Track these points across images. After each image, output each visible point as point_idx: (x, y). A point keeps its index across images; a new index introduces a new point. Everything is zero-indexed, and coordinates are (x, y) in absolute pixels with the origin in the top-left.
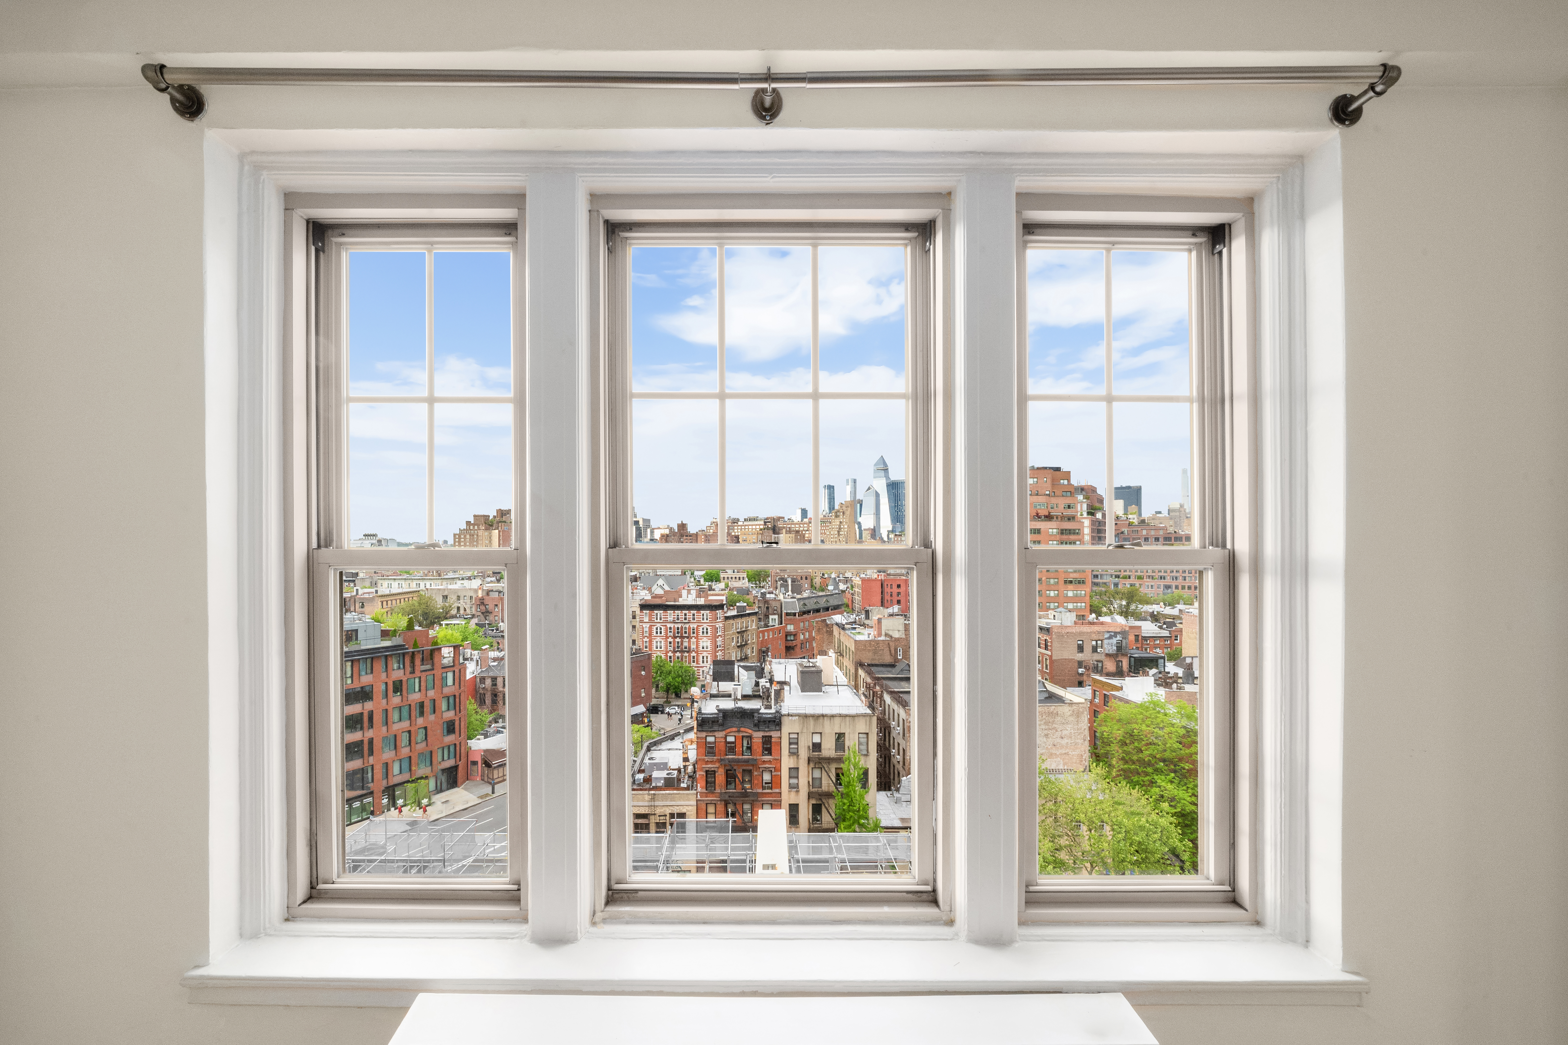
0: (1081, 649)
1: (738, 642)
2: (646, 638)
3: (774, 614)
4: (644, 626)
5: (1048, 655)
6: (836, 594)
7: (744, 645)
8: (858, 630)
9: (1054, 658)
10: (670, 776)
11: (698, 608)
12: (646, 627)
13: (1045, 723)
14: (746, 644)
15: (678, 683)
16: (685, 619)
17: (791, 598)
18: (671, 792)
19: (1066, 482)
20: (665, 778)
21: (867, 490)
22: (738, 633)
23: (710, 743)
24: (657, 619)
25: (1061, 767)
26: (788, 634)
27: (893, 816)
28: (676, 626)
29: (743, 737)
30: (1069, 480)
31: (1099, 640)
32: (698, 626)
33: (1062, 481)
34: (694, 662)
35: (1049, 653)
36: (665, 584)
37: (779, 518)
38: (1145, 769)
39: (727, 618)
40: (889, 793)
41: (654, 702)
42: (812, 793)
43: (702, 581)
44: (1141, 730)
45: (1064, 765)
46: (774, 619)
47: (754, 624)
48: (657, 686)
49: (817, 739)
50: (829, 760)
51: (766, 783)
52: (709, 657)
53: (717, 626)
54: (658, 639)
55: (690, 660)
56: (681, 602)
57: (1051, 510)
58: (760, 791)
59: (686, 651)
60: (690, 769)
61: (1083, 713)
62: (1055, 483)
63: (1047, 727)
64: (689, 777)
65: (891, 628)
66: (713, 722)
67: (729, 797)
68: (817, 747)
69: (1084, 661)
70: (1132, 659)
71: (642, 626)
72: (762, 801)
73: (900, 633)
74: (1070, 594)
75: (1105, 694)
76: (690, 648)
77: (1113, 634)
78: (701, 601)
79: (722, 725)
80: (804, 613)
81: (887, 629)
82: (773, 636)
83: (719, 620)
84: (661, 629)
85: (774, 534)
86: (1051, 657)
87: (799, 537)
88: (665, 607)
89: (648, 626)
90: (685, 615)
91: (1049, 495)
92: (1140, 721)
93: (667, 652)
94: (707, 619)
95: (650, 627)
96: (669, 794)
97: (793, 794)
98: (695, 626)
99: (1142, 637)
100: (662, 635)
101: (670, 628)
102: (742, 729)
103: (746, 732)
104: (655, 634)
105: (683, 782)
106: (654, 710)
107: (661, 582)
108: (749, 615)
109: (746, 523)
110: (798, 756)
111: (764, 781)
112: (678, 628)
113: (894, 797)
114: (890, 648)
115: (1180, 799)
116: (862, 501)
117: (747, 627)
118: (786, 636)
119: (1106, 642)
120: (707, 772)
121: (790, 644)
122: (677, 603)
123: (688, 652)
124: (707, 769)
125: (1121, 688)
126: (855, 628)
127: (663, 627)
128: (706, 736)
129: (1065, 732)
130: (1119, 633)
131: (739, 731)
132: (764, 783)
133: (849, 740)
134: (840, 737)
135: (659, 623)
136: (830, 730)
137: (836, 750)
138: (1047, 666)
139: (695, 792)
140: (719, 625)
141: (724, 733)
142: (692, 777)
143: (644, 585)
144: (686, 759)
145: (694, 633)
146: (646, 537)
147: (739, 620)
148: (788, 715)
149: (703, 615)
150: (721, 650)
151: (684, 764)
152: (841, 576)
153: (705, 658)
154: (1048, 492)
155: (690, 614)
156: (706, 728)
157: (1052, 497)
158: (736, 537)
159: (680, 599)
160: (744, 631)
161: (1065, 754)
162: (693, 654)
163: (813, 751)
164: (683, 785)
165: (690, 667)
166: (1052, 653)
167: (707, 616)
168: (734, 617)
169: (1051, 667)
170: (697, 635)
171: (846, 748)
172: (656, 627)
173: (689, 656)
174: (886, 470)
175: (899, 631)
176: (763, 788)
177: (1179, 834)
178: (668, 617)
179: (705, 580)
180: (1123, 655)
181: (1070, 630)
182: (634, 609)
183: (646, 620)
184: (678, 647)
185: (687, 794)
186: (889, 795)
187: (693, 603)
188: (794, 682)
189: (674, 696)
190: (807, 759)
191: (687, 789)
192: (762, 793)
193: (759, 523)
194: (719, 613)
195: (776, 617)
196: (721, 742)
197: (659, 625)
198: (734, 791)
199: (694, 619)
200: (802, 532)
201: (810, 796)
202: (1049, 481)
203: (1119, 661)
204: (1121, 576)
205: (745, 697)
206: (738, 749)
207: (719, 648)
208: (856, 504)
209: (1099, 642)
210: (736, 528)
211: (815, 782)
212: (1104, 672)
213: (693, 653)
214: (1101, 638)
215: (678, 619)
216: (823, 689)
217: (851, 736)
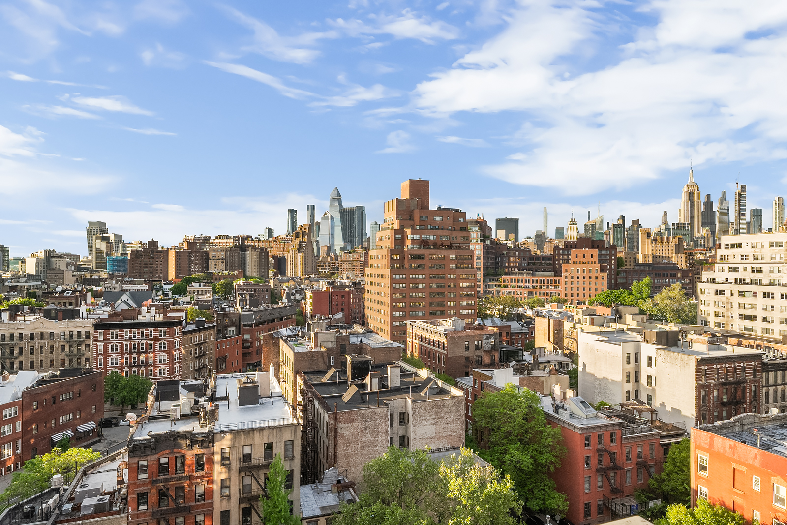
0: (467, 349)
1: (196, 353)
2: (100, 356)
3: (232, 326)
4: (98, 344)
5: (445, 354)
6: (289, 306)
7: (202, 356)
8: (299, 342)
9: (449, 356)
10: (101, 502)
11: (156, 325)
12: (101, 345)
13: (435, 414)
14: (204, 354)
15: (134, 396)
16: (143, 336)
17: (249, 311)
18: (100, 519)
19: (462, 220)
20: (96, 506)
21: (324, 215)
22: (196, 345)
23: (142, 467)
24: (112, 337)
25: (446, 446)
26: (244, 342)
27: (315, 506)
28: (133, 343)
29: (176, 457)
30: (465, 219)
31: (480, 341)
32: (155, 342)
33: (460, 219)
34: (151, 375)
35: (445, 352)
36: (129, 299)
37: (246, 238)
38: (502, 441)
39: (184, 333)
40: (313, 485)
41: (107, 415)
42: (243, 498)
43: (170, 294)
44: (500, 412)
45: (448, 444)
46: (231, 330)
47: (212, 336)
48: (112, 400)
49: (247, 450)
50: (259, 467)
51: (199, 496)
52: (166, 369)
53: (175, 341)
54: (114, 356)
55: (147, 373)
56: (141, 319)
57: (452, 241)
58: (193, 504)
59: (143, 365)
60: (123, 491)
61: (461, 403)
62: (455, 220)
63: (436, 417)
64: (122, 499)
65: (325, 340)
66: (145, 447)
67: (161, 515)
68: (247, 457)
69: (470, 357)
70: (502, 352)
71: (96, 344)
72: (195, 512)
73: (333, 344)
74: (464, 303)
75: (481, 382)
76: (147, 361)
77: (489, 336)
78: (160, 318)
79: (155, 449)
80: (260, 324)
81: (322, 341)
82: (230, 346)
83: (177, 335)
84: (116, 346)
85: (241, 251)
86: (447, 355)
87: (263, 254)
88: (121, 327)
89: (103, 344)
90: (143, 332)
91: (450, 230)
92: (499, 406)
93: (123, 368)
94: (164, 335)
95: (105, 346)
96: (98, 521)
97: (225, 502)
98: (153, 342)
99: (511, 333)
100: (118, 352)
101: (127, 345)
102: (175, 450)
103: (180, 453)
104: (110, 351)
105: (116, 506)
106: (108, 423)
107: (125, 297)
108: (207, 328)
109: (216, 241)
110: (230, 467)
111: (197, 495)
112: (135, 345)
113: (317, 488)
114: (323, 358)
115: (523, 461)
116: (320, 223)
117: (204, 340)
118: (243, 344)
119: (484, 341)
120: (138, 494)
121: (247, 351)
122: (135, 321)
123: (144, 366)
124: (139, 492)
125: (492, 378)
126: (296, 340)
127: (118, 345)
128: (138, 461)
129: (449, 419)
130: (493, 335)
131: (172, 452)
132: (197, 496)
133: (277, 448)
134: (269, 447)
135: (115, 340)
136: (259, 442)
137: (265, 458)
138: (444, 361)
139: (126, 514)
140: (177, 340)
141: (157, 456)
142: (125, 500)
143: (106, 302)
144: (121, 482)
145: (151, 348)
146: (117, 251)
147: (197, 335)
148: (221, 432)
149: (161, 331)
150: (179, 362)
151: (119, 486)
152: (298, 287)
153: (162, 370)
154: (450, 228)
155: (147, 331)
156: (138, 453)
157: (453, 231)
158: (206, 254)
159: (139, 317)
160: (202, 343)
161: (449, 435)
162: (151, 368)
163: (244, 462)
164: (114, 509)
165: (147, 379)
166: (447, 352)
167: (164, 332)
168: (191, 332)
169: (446, 362)
170: (155, 350)
171: (274, 456)
172: (112, 344)
173: (147, 369)
174: (339, 200)
175: (332, 342)
176: (196, 501)
177: (517, 496)
178: (125, 334)
179: (174, 293)
180: (495, 350)
181: (459, 334)
182: (87, 329)
183: (101, 338)
184: (135, 362)
185: (118, 518)
186: (313, 487)
187: (151, 320)
188: (234, 396)
189: (130, 407)
190: (238, 469)
191: (119, 512)
192: (194, 506)
193: (228, 240)
194: (177, 329)
195: (234, 328)
196: (153, 464)
197: (114, 343)
198: (167, 508)
199: (151, 335)
200: (266, 249)
201: (241, 501)
202: (451, 220)
203: (493, 355)
204: (502, 286)
205: (184, 417)
206: (172, 469)
207: (176, 361)
208: (313, 227)
209: (480, 342)
210: (207, 244)
211: (246, 489)
212: (483, 364)
213: (151, 366)
214: (481, 339)
215: (135, 336)
216: (260, 401)
217: (279, 444)
